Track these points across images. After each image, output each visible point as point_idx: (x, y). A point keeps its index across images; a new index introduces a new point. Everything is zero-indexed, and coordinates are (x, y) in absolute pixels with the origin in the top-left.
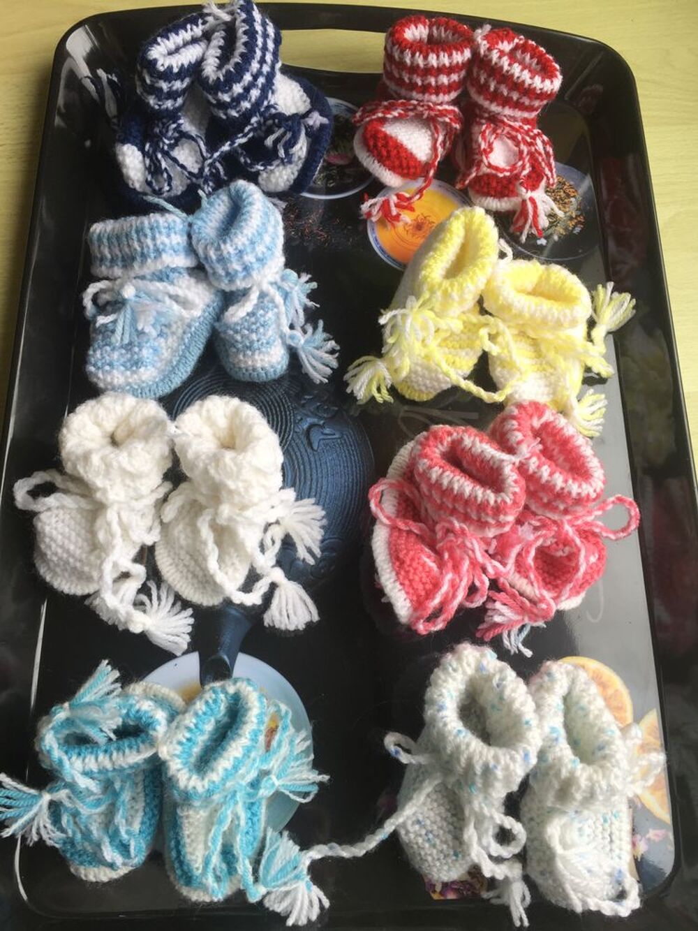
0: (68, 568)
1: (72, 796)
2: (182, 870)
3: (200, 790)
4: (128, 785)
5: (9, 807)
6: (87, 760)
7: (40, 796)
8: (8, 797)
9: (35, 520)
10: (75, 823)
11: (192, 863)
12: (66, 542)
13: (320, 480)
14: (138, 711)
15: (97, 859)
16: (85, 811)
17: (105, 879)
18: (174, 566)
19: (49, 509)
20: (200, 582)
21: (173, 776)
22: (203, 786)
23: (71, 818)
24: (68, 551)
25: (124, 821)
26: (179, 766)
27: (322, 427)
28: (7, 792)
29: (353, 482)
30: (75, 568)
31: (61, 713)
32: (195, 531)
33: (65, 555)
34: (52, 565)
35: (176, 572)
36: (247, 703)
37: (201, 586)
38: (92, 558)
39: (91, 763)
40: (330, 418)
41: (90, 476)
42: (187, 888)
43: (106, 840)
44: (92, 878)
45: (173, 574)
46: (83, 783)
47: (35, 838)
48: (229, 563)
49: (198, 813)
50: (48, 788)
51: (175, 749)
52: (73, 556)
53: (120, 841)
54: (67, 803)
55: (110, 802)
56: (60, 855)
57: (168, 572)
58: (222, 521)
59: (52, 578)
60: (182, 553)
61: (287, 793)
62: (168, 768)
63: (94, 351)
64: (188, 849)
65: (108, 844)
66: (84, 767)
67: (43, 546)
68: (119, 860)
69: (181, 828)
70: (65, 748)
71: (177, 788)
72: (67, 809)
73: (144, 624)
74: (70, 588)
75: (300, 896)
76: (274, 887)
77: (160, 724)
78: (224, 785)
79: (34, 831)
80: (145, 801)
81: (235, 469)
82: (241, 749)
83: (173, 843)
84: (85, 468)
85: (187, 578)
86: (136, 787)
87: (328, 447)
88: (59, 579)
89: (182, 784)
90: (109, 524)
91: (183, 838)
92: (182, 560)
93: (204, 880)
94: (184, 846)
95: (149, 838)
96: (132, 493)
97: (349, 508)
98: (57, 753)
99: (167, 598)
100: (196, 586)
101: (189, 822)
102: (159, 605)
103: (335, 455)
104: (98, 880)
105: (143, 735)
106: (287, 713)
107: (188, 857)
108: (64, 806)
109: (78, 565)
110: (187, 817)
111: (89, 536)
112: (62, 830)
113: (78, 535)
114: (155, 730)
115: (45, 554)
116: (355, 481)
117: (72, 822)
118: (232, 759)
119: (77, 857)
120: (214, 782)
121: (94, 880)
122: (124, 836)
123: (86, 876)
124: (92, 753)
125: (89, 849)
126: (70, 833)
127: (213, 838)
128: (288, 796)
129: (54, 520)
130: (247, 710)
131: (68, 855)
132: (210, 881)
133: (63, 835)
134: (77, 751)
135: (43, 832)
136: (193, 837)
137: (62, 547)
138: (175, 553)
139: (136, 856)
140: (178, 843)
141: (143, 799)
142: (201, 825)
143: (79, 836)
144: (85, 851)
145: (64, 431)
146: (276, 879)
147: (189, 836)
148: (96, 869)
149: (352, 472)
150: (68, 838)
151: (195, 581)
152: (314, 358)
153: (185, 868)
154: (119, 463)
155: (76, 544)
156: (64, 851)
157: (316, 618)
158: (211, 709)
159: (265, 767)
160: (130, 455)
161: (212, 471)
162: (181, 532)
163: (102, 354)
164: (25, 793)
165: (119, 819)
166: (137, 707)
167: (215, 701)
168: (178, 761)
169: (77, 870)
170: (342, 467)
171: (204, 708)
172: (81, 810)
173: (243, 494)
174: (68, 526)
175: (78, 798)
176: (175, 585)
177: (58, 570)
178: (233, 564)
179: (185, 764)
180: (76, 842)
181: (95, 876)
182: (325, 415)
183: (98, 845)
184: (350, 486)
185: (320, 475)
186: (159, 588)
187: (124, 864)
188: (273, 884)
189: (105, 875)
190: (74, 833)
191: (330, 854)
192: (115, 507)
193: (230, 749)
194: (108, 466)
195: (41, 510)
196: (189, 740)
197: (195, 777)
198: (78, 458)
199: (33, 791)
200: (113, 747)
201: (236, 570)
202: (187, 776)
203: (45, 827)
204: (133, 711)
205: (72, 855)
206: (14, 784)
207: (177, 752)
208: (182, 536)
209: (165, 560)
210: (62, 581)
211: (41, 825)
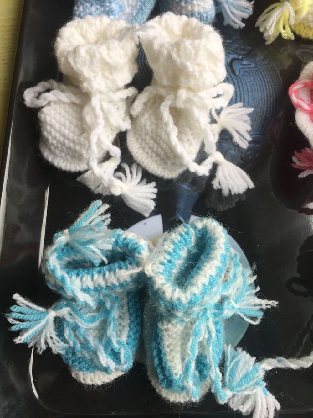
0: (65, 149)
1: (72, 313)
2: (164, 375)
3: (184, 300)
4: (116, 305)
5: (22, 321)
6: (84, 279)
7: (47, 313)
8: (21, 313)
9: (39, 114)
10: (76, 336)
11: (172, 369)
12: (62, 128)
13: (243, 96)
14: (125, 239)
15: (95, 366)
16: (83, 325)
17: (100, 383)
18: (141, 149)
19: (49, 104)
20: (162, 159)
21: (159, 289)
22: (187, 298)
23: (72, 332)
24: (64, 136)
25: (115, 333)
26: (163, 281)
27: (241, 60)
28: (20, 308)
29: (267, 96)
30: (69, 148)
31: (62, 238)
32: (158, 117)
33: (62, 139)
34: (52, 148)
35: (144, 153)
36: (214, 234)
37: (163, 162)
38: (82, 139)
39: (88, 281)
40: (246, 54)
41: (79, 66)
42: (167, 391)
43: (101, 348)
44: (89, 382)
45: (141, 154)
46: (82, 297)
47: (44, 347)
48: (186, 139)
49: (176, 327)
50: (53, 307)
51: (158, 268)
52: (68, 139)
53: (112, 350)
54: (68, 318)
55: (103, 318)
56: (63, 362)
57: (137, 153)
58: (180, 104)
59: (53, 158)
60: (148, 138)
61: (242, 315)
62: (154, 283)
63: (78, 7)
64: (168, 357)
65: (103, 351)
66: (82, 285)
67: (45, 133)
68: (112, 365)
69: (162, 339)
70: (66, 270)
71: (163, 299)
72: (68, 323)
73: (122, 188)
74: (66, 166)
75: (259, 399)
76: (238, 392)
77: (143, 249)
78: (203, 298)
79: (42, 342)
80: (130, 319)
81: (193, 51)
82: (214, 269)
83: (155, 353)
84: (74, 60)
85: (152, 157)
86: (122, 308)
87: (247, 74)
88: (58, 159)
89: (168, 295)
90: (93, 109)
91: (163, 347)
92: (148, 144)
93: (185, 383)
94: (165, 354)
95: (134, 349)
96: (111, 85)
97: (266, 113)
98: (60, 273)
99: (137, 173)
100: (159, 162)
101: (168, 334)
102: (132, 177)
103: (252, 78)
104: (94, 384)
105: (130, 258)
106: (236, 255)
107: (169, 364)
108: (66, 321)
109: (72, 145)
110: (167, 330)
111: (79, 123)
112: (65, 341)
113: (71, 123)
114: (139, 253)
115: (47, 140)
116: (269, 95)
117: (72, 334)
118: (208, 277)
119: (77, 363)
120: (195, 295)
121: (91, 383)
122: (116, 346)
123: (84, 380)
124: (88, 273)
125: (87, 356)
126: (71, 343)
127: (191, 347)
128: (243, 319)
129: (53, 112)
130: (215, 240)
131: (70, 362)
132: (190, 383)
133: (66, 345)
134: (76, 272)
135: (49, 341)
136: (172, 347)
137: (59, 132)
138: (142, 140)
139: (125, 363)
140: (160, 352)
141: (128, 317)
142: (178, 338)
143: (78, 346)
144: (83, 358)
145: (58, 39)
146: (239, 385)
147: (168, 347)
148: (92, 374)
149: (266, 89)
150: (69, 347)
151: (158, 159)
152: (234, 7)
153: (167, 373)
154: (100, 54)
155: (69, 130)
156: (67, 359)
157: (252, 185)
158: (185, 239)
159: (225, 293)
160: (109, 48)
161: (174, 55)
162: (147, 120)
163: (83, 8)
164: (35, 310)
165: (111, 331)
166: (124, 236)
167: (187, 233)
168: (162, 277)
169: (77, 375)
170: (258, 87)
171: (179, 238)
172: (79, 324)
173: (198, 76)
174: (64, 117)
175: (77, 314)
176: (143, 162)
177: (57, 152)
178: (189, 140)
179: (168, 280)
180: (76, 351)
181: (91, 380)
182: (243, 53)
183: (95, 353)
184: (266, 98)
185: (242, 92)
186: (130, 166)
187: (117, 370)
188: (238, 389)
189: (99, 379)
190: (75, 343)
191: (280, 366)
192: (98, 95)
193: (205, 269)
194: (92, 56)
195: (43, 104)
196: (169, 261)
197: (178, 290)
198: (69, 53)
199: (41, 309)
200: (105, 268)
201: (191, 145)
202: (171, 289)
203: (51, 338)
204: (121, 239)
205: (73, 362)
206: (26, 302)
207: (161, 270)
208: (148, 123)
209: (135, 145)
210: (60, 160)
211: (48, 336)
